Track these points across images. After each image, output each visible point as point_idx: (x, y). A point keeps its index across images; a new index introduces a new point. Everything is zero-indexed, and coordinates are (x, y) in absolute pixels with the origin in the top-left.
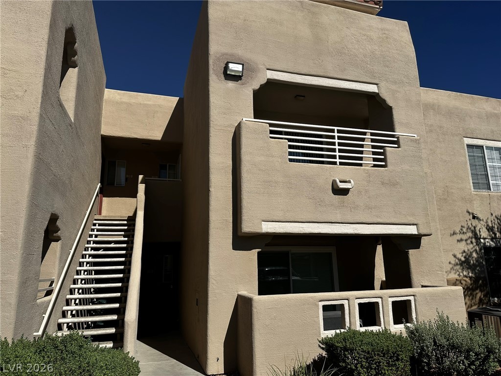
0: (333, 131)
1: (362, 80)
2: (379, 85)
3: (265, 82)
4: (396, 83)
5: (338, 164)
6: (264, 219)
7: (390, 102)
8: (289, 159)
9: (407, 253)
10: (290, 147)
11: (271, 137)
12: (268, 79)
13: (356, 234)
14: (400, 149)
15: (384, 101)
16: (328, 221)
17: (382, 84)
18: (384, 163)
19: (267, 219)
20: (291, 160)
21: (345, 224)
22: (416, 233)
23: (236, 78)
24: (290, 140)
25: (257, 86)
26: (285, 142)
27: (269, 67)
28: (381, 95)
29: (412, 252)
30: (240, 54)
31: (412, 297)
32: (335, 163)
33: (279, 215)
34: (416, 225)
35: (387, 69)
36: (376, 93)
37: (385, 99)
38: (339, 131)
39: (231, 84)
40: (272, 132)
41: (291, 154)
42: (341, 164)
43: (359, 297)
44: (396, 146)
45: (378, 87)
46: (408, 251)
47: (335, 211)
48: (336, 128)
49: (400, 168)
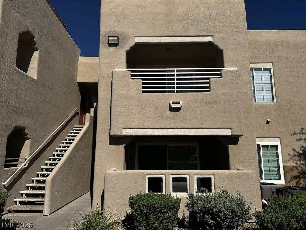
0: (173, 71)
1: (200, 35)
2: (213, 36)
3: (133, 45)
4: (227, 33)
5: (176, 92)
6: (124, 127)
7: (221, 47)
8: (142, 91)
9: (228, 147)
10: (143, 83)
11: (131, 79)
12: (135, 43)
13: (184, 135)
14: (221, 79)
15: (217, 46)
16: (165, 128)
17: (216, 35)
18: (209, 89)
19: (126, 127)
20: (143, 92)
21: (177, 129)
22: (230, 134)
23: (115, 45)
24: (143, 79)
25: (128, 48)
26: (140, 81)
27: (136, 36)
28: (214, 43)
29: (230, 147)
30: (118, 30)
31: (213, 176)
32: (174, 91)
33: (133, 125)
34: (230, 129)
35: (221, 24)
36: (212, 42)
37: (218, 45)
38: (177, 71)
39: (112, 49)
40: (132, 75)
41: (143, 88)
42: (177, 91)
43: (172, 174)
44: (220, 77)
45: (213, 38)
46: (228, 146)
47: (170, 122)
48: (175, 69)
49: (220, 91)
